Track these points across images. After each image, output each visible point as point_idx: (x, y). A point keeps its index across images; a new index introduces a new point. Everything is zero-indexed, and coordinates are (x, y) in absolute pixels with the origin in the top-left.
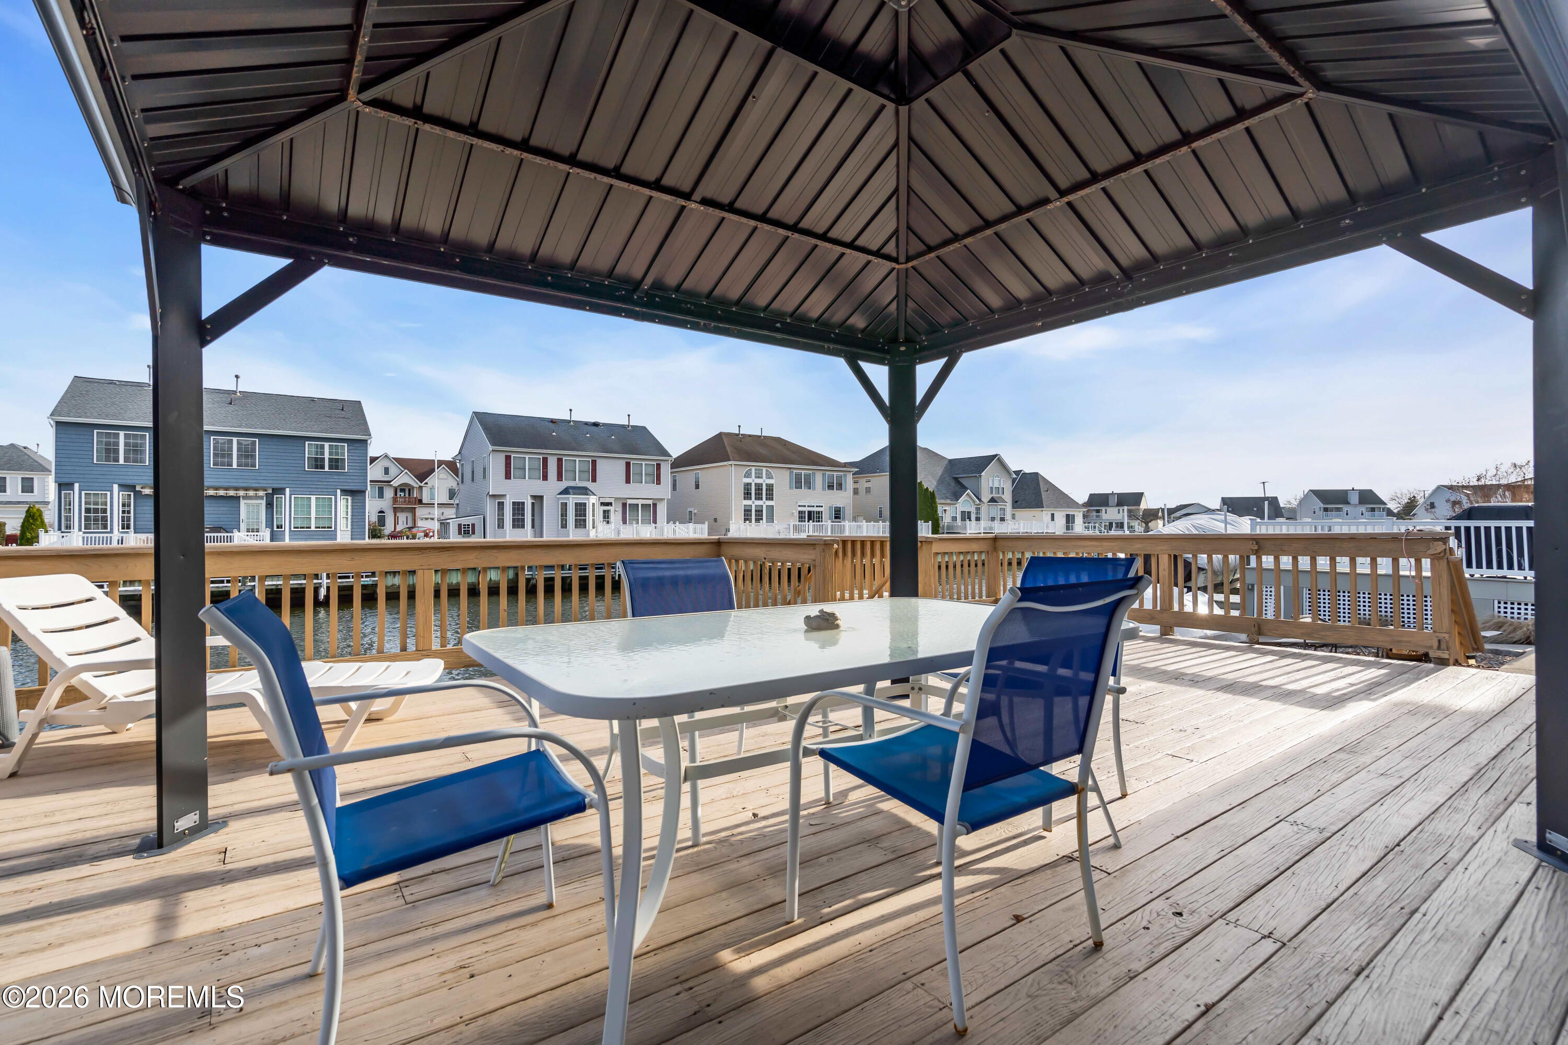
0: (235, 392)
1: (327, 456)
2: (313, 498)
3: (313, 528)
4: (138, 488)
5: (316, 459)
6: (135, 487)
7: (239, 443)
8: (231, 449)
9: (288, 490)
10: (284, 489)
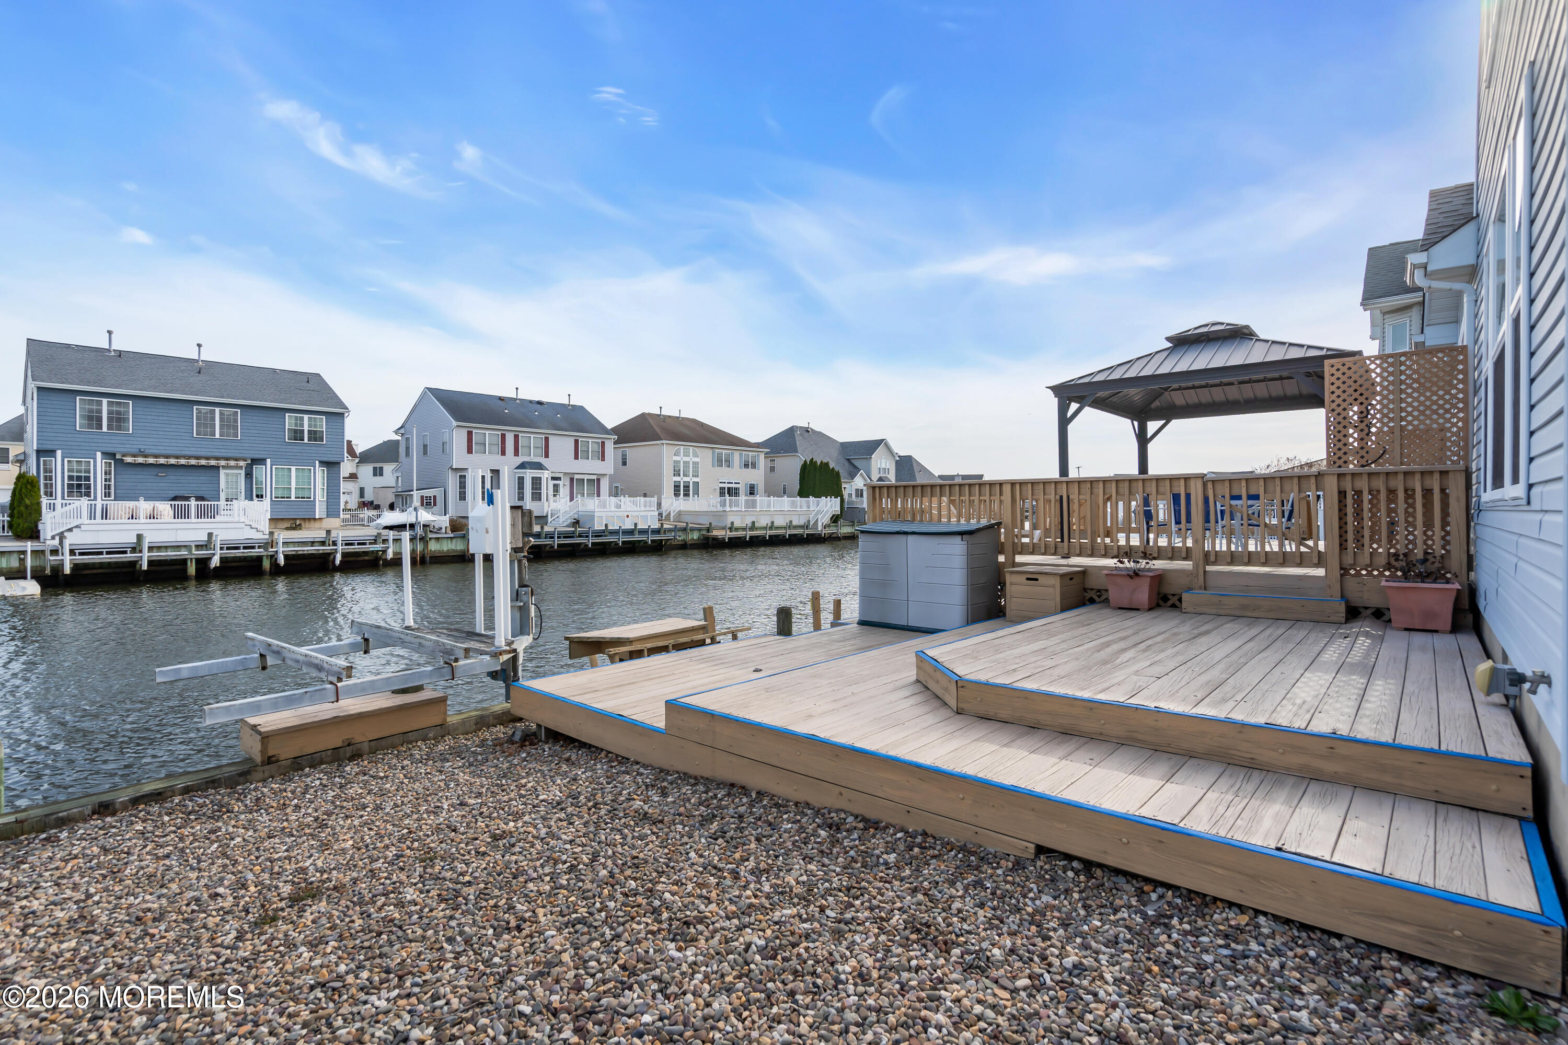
0: (198, 361)
1: (306, 428)
2: (293, 468)
3: (293, 498)
4: (118, 457)
5: (295, 431)
6: (115, 455)
7: (221, 413)
8: (213, 419)
9: (268, 461)
10: (265, 460)
